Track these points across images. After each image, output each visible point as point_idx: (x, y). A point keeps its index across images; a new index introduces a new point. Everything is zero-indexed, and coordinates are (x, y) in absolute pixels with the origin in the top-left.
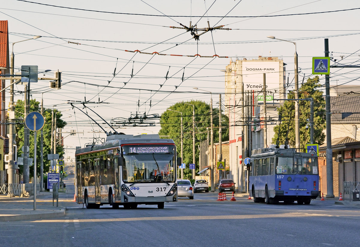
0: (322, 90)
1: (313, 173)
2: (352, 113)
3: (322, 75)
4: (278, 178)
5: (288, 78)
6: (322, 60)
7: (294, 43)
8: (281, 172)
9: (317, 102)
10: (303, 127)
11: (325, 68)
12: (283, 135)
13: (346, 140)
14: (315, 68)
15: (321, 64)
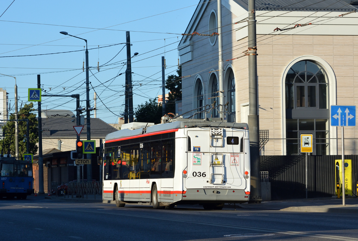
0: (36, 113)
1: (29, 176)
2: (57, 131)
3: (35, 102)
4: (2, 179)
5: (10, 104)
6: (35, 90)
7: (14, 78)
8: (4, 175)
9: (32, 122)
10: (21, 141)
11: (38, 97)
12: (6, 147)
13: (53, 151)
14: (30, 97)
15: (35, 93)
